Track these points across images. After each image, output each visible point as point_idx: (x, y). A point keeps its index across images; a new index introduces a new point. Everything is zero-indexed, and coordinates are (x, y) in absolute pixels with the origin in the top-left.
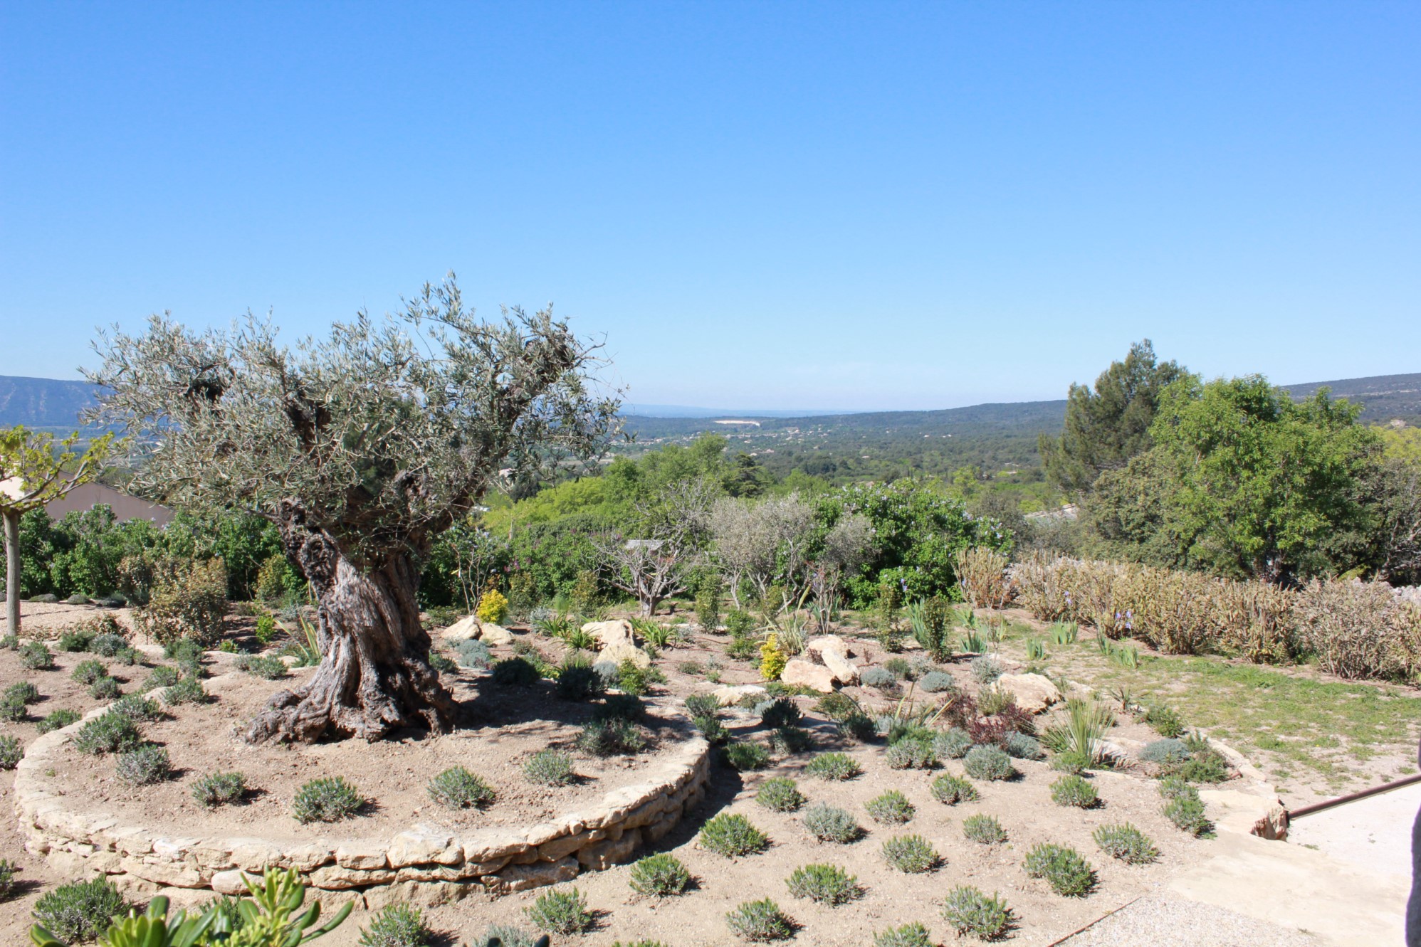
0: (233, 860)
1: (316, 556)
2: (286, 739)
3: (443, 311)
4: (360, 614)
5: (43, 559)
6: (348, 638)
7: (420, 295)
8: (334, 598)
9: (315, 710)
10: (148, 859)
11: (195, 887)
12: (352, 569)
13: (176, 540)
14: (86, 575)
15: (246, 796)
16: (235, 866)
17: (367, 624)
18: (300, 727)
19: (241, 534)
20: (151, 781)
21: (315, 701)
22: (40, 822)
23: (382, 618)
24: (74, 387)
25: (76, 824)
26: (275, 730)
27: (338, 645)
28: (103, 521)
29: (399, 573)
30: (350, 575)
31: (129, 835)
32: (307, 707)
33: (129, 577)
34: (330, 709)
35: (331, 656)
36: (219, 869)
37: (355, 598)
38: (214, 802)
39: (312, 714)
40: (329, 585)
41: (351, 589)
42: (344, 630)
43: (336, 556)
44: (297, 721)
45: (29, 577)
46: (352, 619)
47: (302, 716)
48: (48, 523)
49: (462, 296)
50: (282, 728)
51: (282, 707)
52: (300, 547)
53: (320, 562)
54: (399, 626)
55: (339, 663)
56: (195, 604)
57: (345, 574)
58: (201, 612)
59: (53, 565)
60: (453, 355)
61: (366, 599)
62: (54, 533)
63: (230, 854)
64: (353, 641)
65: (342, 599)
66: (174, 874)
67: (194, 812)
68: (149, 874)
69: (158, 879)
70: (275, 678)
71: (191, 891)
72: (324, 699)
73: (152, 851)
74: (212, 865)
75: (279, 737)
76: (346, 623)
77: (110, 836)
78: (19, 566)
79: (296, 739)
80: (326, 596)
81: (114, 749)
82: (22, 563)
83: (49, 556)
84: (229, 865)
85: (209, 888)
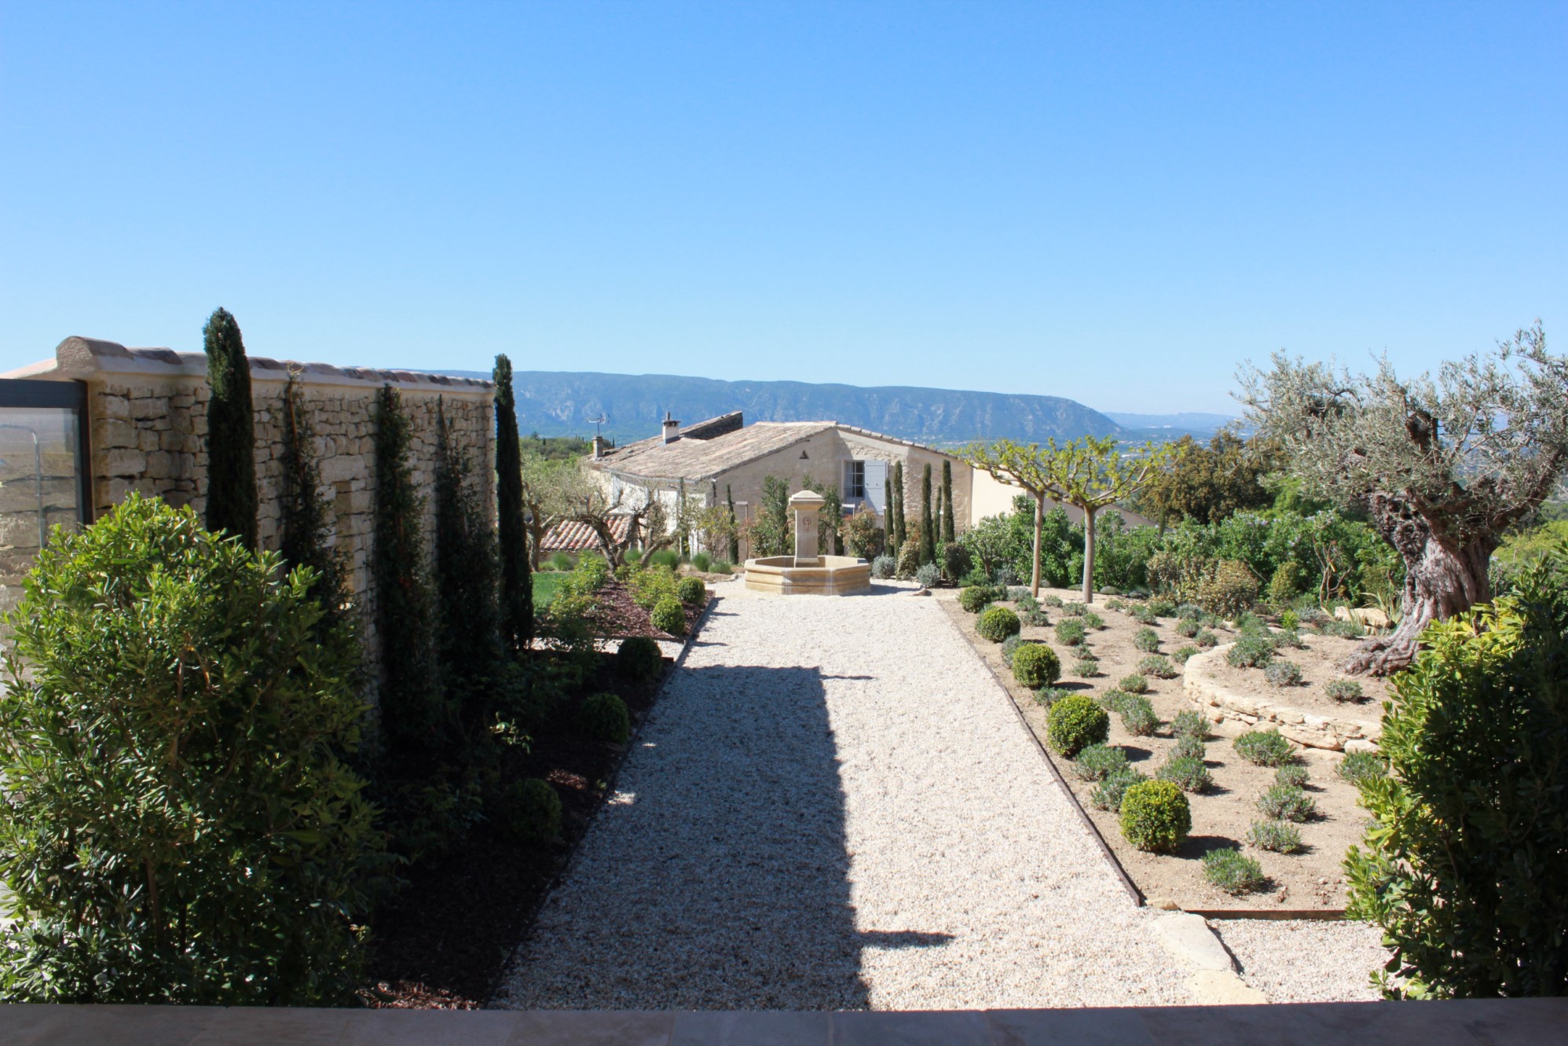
0: (1362, 732)
1: (1408, 537)
2: (1376, 674)
3: (1530, 350)
4: (1444, 582)
5: (1062, 557)
6: (1432, 600)
7: (1513, 340)
8: (1423, 569)
9: (1400, 654)
10: (1299, 727)
11: (1332, 749)
12: (1440, 547)
13: (1184, 545)
14: (1099, 574)
15: (1362, 701)
16: (1362, 737)
17: (1449, 590)
18: (1388, 666)
19: (1243, 544)
20: (1289, 684)
21: (1400, 647)
22: (1218, 701)
23: (1460, 588)
24: (1017, 401)
25: (1247, 703)
26: (1368, 667)
27: (1422, 606)
28: (1113, 526)
29: (1477, 553)
30: (1437, 551)
31: (1287, 712)
32: (1393, 651)
33: (1155, 573)
34: (1412, 654)
35: (1415, 615)
36: (1351, 738)
37: (1440, 570)
38: (1341, 699)
39: (1397, 657)
40: (1419, 558)
41: (1437, 562)
42: (1429, 593)
43: (1426, 537)
44: (1385, 661)
45: (1051, 572)
46: (1436, 586)
47: (1390, 658)
48: (1067, 524)
49: (1547, 338)
50: (1373, 665)
51: (1373, 651)
52: (1393, 530)
53: (1412, 541)
54: (1474, 594)
55: (1422, 620)
56: (1233, 595)
57: (1433, 551)
58: (1238, 602)
59: (1071, 563)
60: (1536, 383)
61: (1449, 570)
62: (1072, 534)
63: (1360, 728)
64: (1436, 603)
65: (1430, 569)
66: (1318, 738)
67: (1325, 704)
68: (1299, 738)
69: (1305, 741)
70: (1349, 638)
71: (1329, 752)
72: (1407, 648)
73: (1303, 722)
74: (1347, 734)
75: (1371, 672)
76: (1431, 588)
77: (1272, 711)
78: (1042, 563)
79: (1383, 674)
80: (1416, 567)
81: (1253, 665)
82: (1045, 560)
83: (1068, 555)
84: (1359, 735)
85: (1342, 750)
